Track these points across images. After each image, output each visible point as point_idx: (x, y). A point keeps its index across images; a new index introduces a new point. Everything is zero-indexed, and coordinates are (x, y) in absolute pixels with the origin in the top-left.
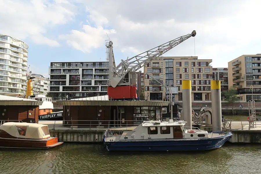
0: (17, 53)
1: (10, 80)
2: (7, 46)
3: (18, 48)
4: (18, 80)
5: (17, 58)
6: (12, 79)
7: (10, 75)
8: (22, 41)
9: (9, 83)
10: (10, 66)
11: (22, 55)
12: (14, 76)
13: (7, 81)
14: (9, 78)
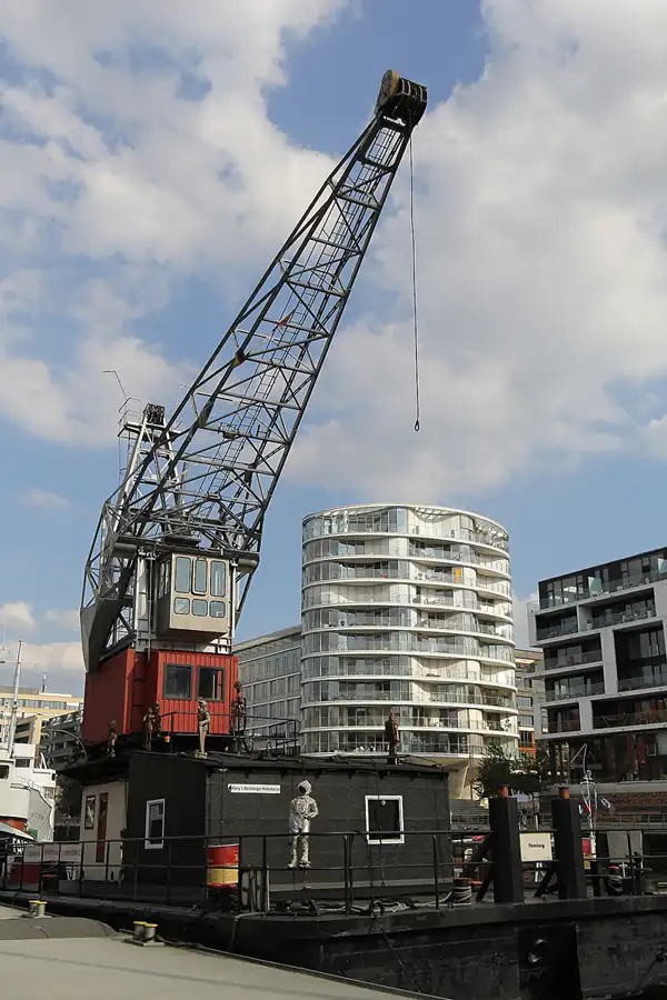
0: (447, 569)
1: (421, 697)
2: (399, 549)
3: (446, 546)
4: (459, 692)
5: (448, 592)
6: (434, 687)
7: (418, 671)
8: (460, 514)
9: (422, 708)
10: (419, 633)
11: (469, 574)
12: (442, 674)
13: (410, 703)
14: (415, 688)
